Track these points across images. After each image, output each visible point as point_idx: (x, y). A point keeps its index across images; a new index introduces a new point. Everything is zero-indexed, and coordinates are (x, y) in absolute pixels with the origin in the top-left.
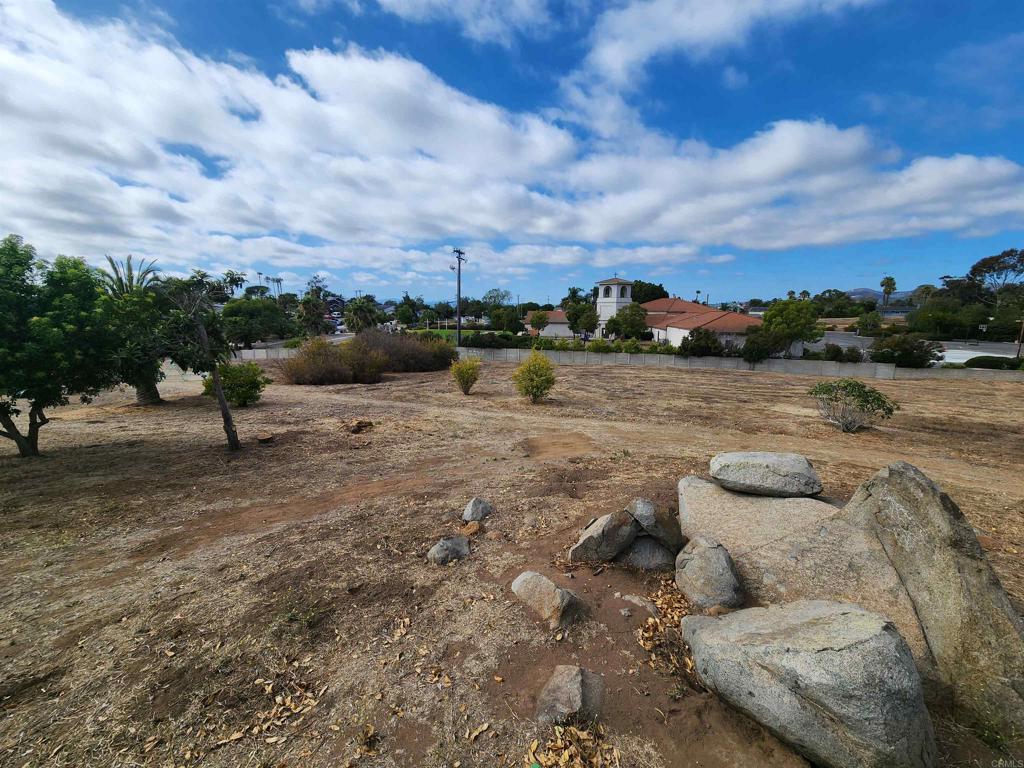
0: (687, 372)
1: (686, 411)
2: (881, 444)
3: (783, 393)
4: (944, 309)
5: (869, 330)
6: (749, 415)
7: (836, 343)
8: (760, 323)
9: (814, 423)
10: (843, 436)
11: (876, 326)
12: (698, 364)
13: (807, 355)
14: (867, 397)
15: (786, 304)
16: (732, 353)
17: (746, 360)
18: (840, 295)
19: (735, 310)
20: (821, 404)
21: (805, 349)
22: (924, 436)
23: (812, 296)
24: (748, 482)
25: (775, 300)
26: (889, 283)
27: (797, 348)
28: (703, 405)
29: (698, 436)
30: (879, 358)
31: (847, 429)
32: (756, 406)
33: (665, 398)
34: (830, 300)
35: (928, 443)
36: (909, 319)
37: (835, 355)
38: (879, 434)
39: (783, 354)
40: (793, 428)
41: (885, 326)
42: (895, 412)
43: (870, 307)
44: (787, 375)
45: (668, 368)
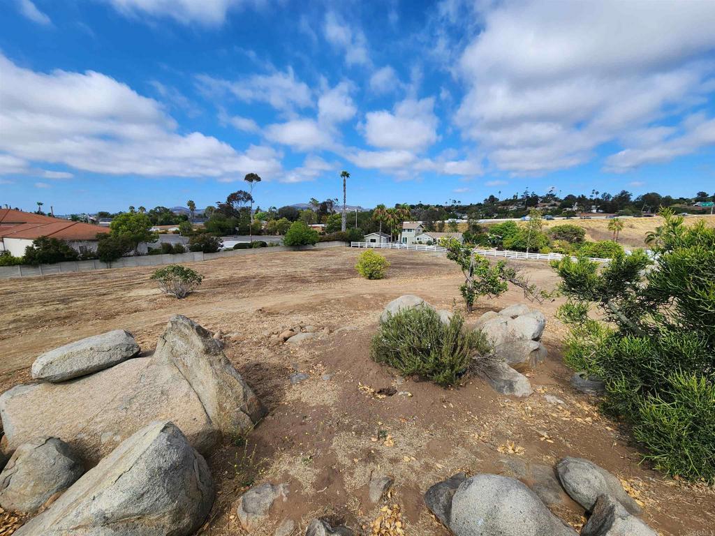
0: (39, 279)
1: (40, 318)
2: (199, 300)
3: (137, 281)
4: (220, 220)
5: (186, 232)
6: (109, 304)
7: (167, 242)
8: (108, 231)
9: (159, 298)
10: (178, 302)
11: (190, 230)
12: (52, 270)
13: (152, 252)
14: (186, 274)
15: (127, 216)
16: (87, 257)
17: (101, 261)
18: (166, 210)
19: (86, 221)
20: (160, 284)
21: (149, 248)
22: (220, 289)
23: (148, 210)
24: (76, 369)
25: (121, 213)
26: (191, 204)
27: (143, 248)
28: (61, 306)
29: (54, 337)
30: (194, 249)
31: (180, 297)
32: (114, 296)
33: (10, 312)
34: (160, 214)
35: (221, 293)
36: (206, 225)
37: (168, 250)
38: (197, 294)
39: (132, 253)
40: (144, 305)
41: (195, 230)
42: (203, 280)
43: (185, 218)
44: (139, 268)
45: (11, 280)
